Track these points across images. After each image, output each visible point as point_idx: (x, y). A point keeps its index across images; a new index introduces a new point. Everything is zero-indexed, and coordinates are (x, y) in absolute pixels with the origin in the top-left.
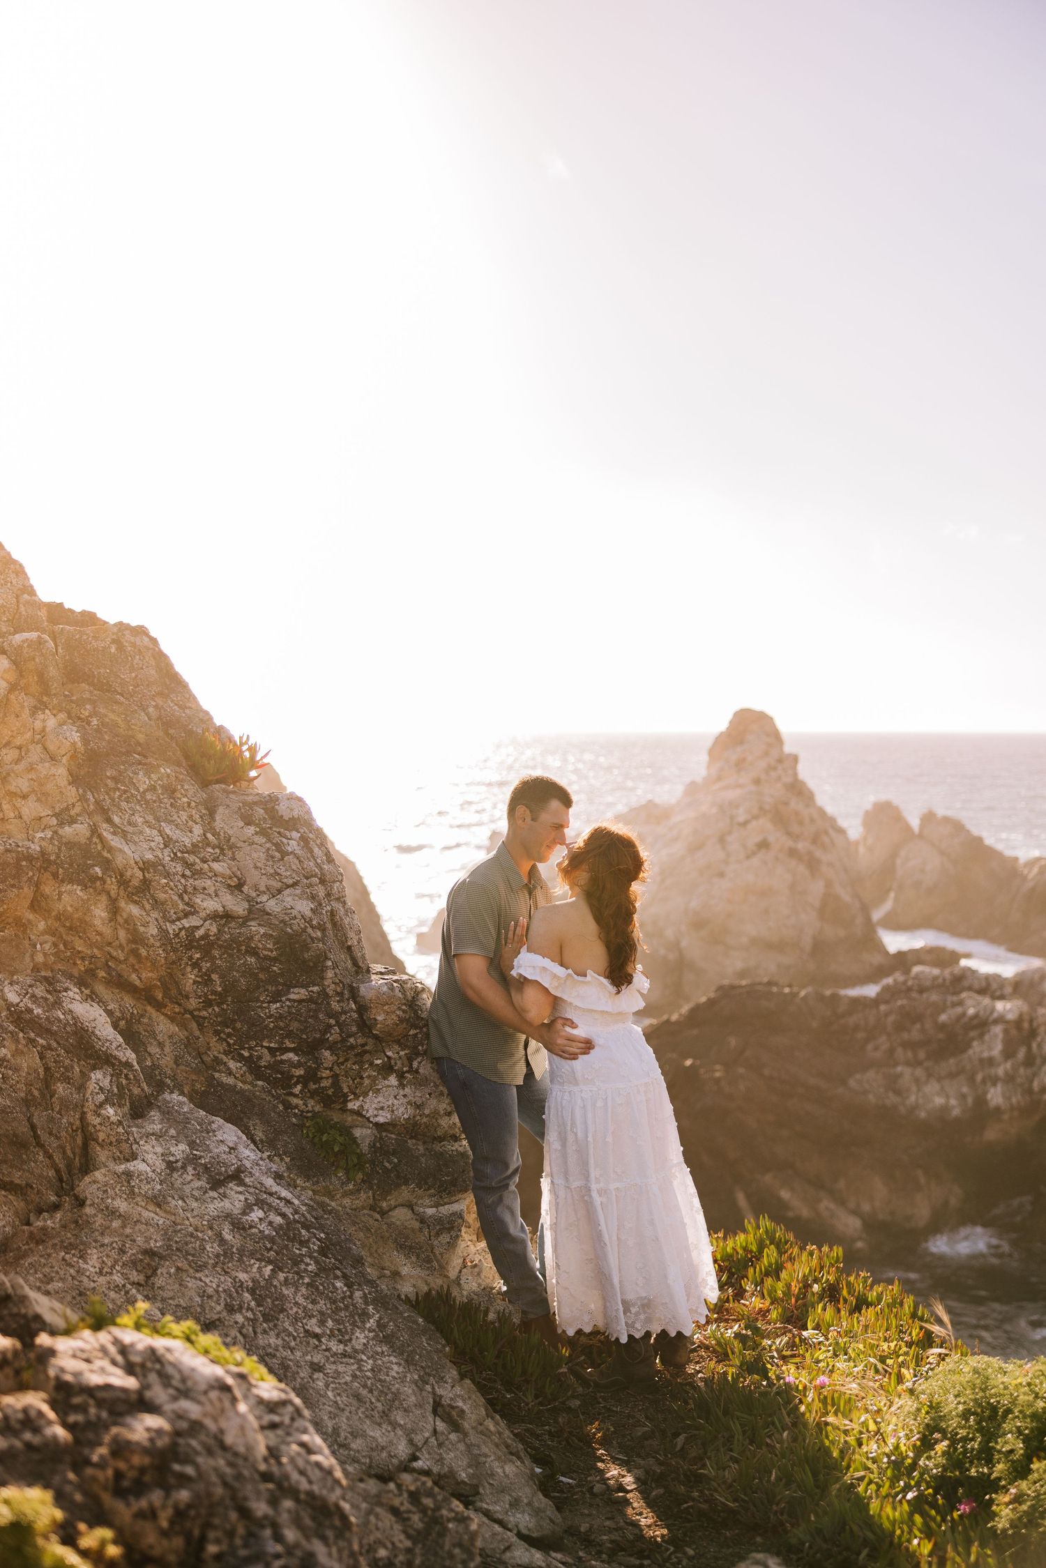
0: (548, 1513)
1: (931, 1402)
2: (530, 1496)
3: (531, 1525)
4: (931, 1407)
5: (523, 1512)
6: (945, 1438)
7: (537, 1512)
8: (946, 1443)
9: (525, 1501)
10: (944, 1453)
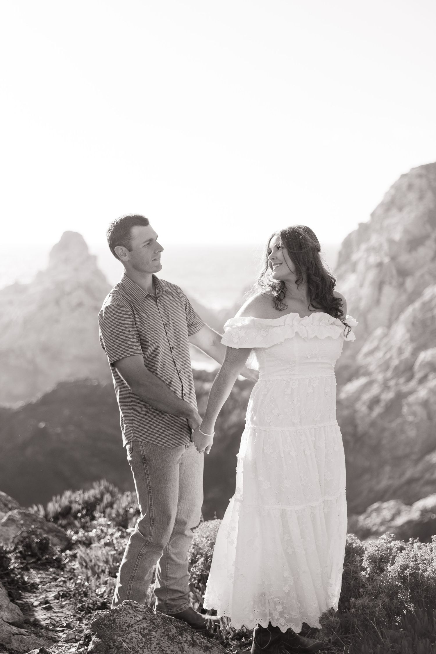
0: (17, 611)
1: (195, 543)
2: (7, 604)
3: (8, 617)
4: (195, 545)
5: (4, 611)
6: (202, 556)
7: (11, 611)
8: (203, 559)
9: (5, 606)
10: (202, 563)
